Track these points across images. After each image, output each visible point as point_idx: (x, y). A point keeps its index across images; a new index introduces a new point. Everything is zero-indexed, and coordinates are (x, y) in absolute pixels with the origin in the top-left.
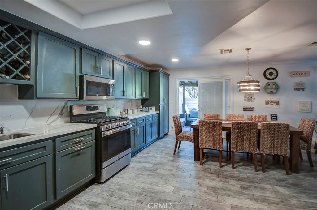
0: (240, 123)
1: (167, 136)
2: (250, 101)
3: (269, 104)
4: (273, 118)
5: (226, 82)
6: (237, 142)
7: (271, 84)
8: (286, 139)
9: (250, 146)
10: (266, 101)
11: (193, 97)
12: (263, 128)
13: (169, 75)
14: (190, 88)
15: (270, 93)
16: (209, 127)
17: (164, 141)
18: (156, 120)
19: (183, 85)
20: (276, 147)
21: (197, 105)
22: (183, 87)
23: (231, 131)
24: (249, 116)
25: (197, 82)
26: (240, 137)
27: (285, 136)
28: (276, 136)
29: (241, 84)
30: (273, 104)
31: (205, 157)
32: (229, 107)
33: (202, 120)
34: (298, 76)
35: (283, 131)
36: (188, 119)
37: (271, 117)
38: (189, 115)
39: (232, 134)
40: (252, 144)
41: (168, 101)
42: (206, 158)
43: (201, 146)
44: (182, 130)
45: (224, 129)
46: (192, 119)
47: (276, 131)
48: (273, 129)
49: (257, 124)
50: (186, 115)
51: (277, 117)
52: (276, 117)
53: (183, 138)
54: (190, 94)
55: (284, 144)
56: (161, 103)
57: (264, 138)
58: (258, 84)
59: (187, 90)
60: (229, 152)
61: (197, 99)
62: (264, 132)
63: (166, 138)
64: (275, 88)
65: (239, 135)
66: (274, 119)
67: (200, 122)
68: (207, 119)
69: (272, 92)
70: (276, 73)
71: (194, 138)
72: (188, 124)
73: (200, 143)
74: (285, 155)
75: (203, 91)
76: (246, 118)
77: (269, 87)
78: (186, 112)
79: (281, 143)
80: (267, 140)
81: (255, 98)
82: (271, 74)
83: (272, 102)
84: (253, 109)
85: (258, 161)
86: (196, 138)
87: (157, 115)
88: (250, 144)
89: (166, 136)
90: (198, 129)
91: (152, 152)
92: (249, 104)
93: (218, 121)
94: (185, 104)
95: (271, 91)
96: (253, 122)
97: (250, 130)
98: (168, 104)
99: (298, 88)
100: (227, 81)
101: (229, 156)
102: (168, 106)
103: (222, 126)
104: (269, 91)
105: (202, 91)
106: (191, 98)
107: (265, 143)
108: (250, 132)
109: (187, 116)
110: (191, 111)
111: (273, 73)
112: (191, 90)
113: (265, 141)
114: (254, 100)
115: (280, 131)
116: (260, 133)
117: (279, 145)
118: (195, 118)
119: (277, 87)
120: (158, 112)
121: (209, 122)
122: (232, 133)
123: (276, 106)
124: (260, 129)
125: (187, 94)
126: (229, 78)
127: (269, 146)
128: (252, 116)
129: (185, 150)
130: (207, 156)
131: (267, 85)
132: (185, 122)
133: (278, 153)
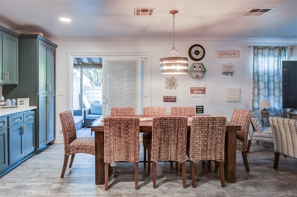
0: (165, 119)
1: (53, 146)
2: (173, 88)
3: (195, 92)
4: (198, 110)
5: (143, 62)
6: (160, 148)
7: (197, 66)
8: (221, 138)
9: (177, 152)
10: (191, 88)
11: (95, 84)
12: (194, 125)
13: (56, 46)
14: (91, 71)
15: (195, 78)
16: (120, 128)
17: (46, 155)
18: (32, 121)
19: (80, 66)
20: (210, 150)
21: (101, 96)
22: (80, 70)
23: (152, 132)
24: (172, 109)
25: (100, 59)
26: (164, 141)
27: (220, 135)
28: (209, 134)
29: (164, 62)
30: (199, 92)
31: (113, 175)
32: (146, 97)
33: (109, 117)
34: (226, 56)
35: (218, 128)
36: (88, 116)
37: (197, 109)
38: (90, 111)
39: (152, 137)
40: (180, 148)
41: (55, 89)
42: (115, 176)
43: (106, 159)
44: (76, 134)
45: (142, 129)
46: (93, 117)
47: (210, 128)
48: (206, 125)
49: (187, 119)
50: (85, 111)
51: (203, 109)
52: (201, 109)
53: (78, 149)
54: (92, 80)
55: (219, 145)
56: (42, 93)
57: (195, 139)
58: (185, 62)
59: (86, 75)
60: (147, 163)
61: (101, 88)
62: (195, 131)
63: (50, 150)
64: (201, 71)
65: (163, 137)
66: (200, 112)
67: (105, 121)
68: (117, 116)
69: (198, 77)
70: (203, 52)
71: (95, 148)
72: (87, 124)
73: (105, 155)
74: (220, 160)
75: (110, 75)
76: (168, 112)
77: (195, 69)
78: (84, 107)
79: (216, 144)
80: (198, 141)
81: (178, 85)
82: (197, 53)
83: (198, 89)
84: (175, 99)
85: (187, 172)
86: (98, 147)
87: (33, 112)
88: (177, 148)
89: (50, 147)
90: (103, 132)
91: (20, 179)
92: (170, 93)
93: (134, 117)
94: (83, 94)
95: (197, 74)
96: (182, 116)
97: (178, 128)
98: (55, 93)
99: (226, 71)
100: (143, 59)
101: (147, 169)
102: (55, 97)
103: (138, 126)
104: (194, 74)
105: (108, 76)
106: (93, 86)
107: (196, 145)
108: (178, 132)
109: (87, 112)
110: (92, 104)
111: (200, 51)
112: (93, 74)
113: (196, 143)
114: (176, 87)
115: (214, 128)
116: (190, 132)
117: (213, 147)
118: (98, 115)
119: (203, 70)
120: (35, 107)
121: (120, 120)
122: (153, 134)
123: (203, 94)
124: (190, 126)
125: (86, 80)
126: (147, 55)
127: (201, 150)
128: (175, 109)
129: (81, 167)
130: (116, 172)
131: (192, 67)
132: (83, 122)
133: (211, 158)
